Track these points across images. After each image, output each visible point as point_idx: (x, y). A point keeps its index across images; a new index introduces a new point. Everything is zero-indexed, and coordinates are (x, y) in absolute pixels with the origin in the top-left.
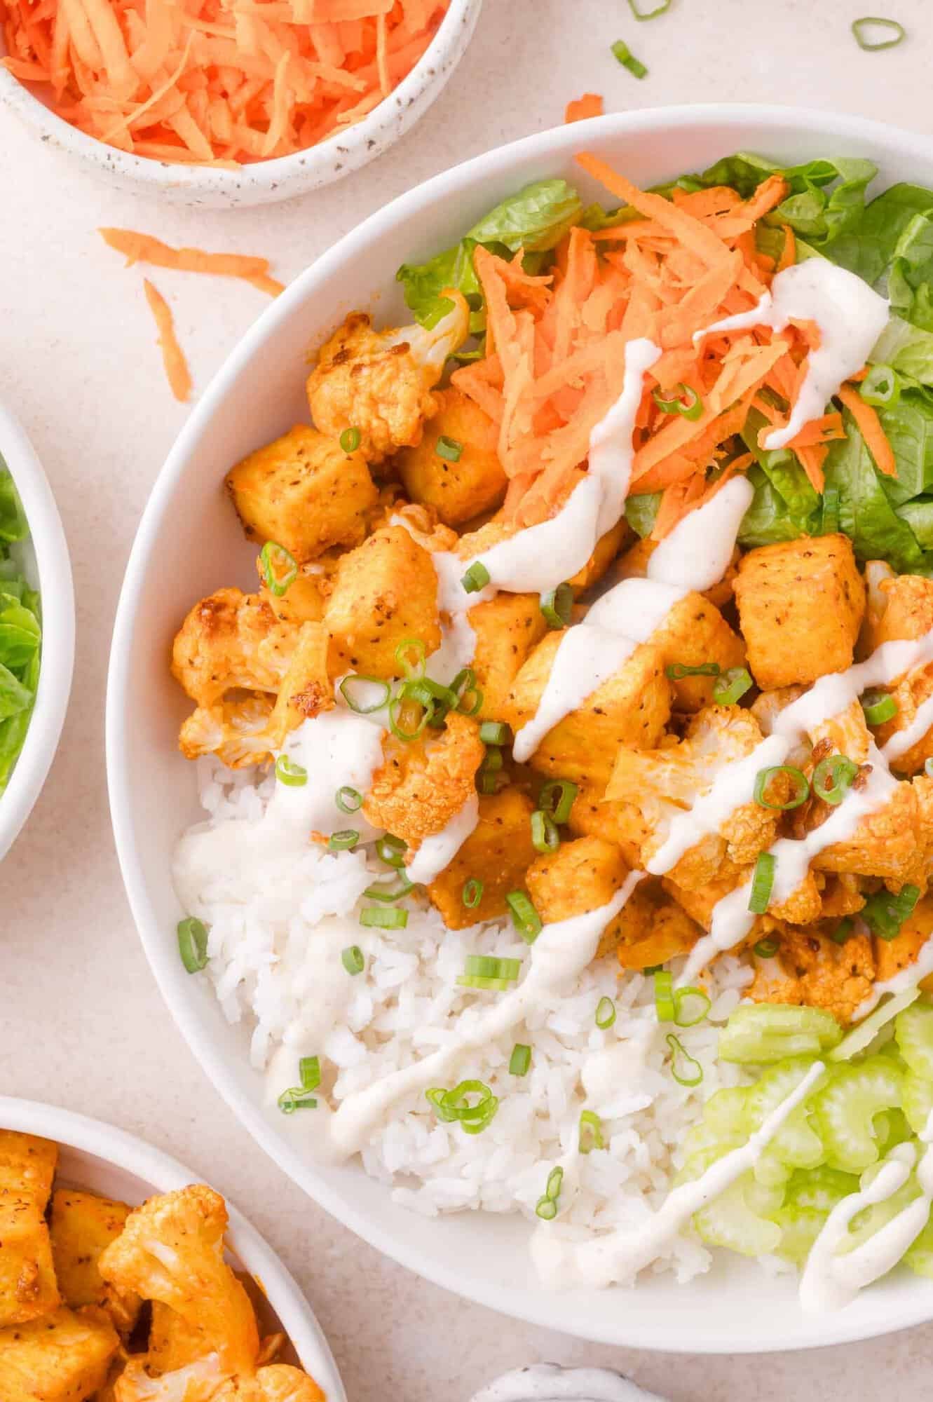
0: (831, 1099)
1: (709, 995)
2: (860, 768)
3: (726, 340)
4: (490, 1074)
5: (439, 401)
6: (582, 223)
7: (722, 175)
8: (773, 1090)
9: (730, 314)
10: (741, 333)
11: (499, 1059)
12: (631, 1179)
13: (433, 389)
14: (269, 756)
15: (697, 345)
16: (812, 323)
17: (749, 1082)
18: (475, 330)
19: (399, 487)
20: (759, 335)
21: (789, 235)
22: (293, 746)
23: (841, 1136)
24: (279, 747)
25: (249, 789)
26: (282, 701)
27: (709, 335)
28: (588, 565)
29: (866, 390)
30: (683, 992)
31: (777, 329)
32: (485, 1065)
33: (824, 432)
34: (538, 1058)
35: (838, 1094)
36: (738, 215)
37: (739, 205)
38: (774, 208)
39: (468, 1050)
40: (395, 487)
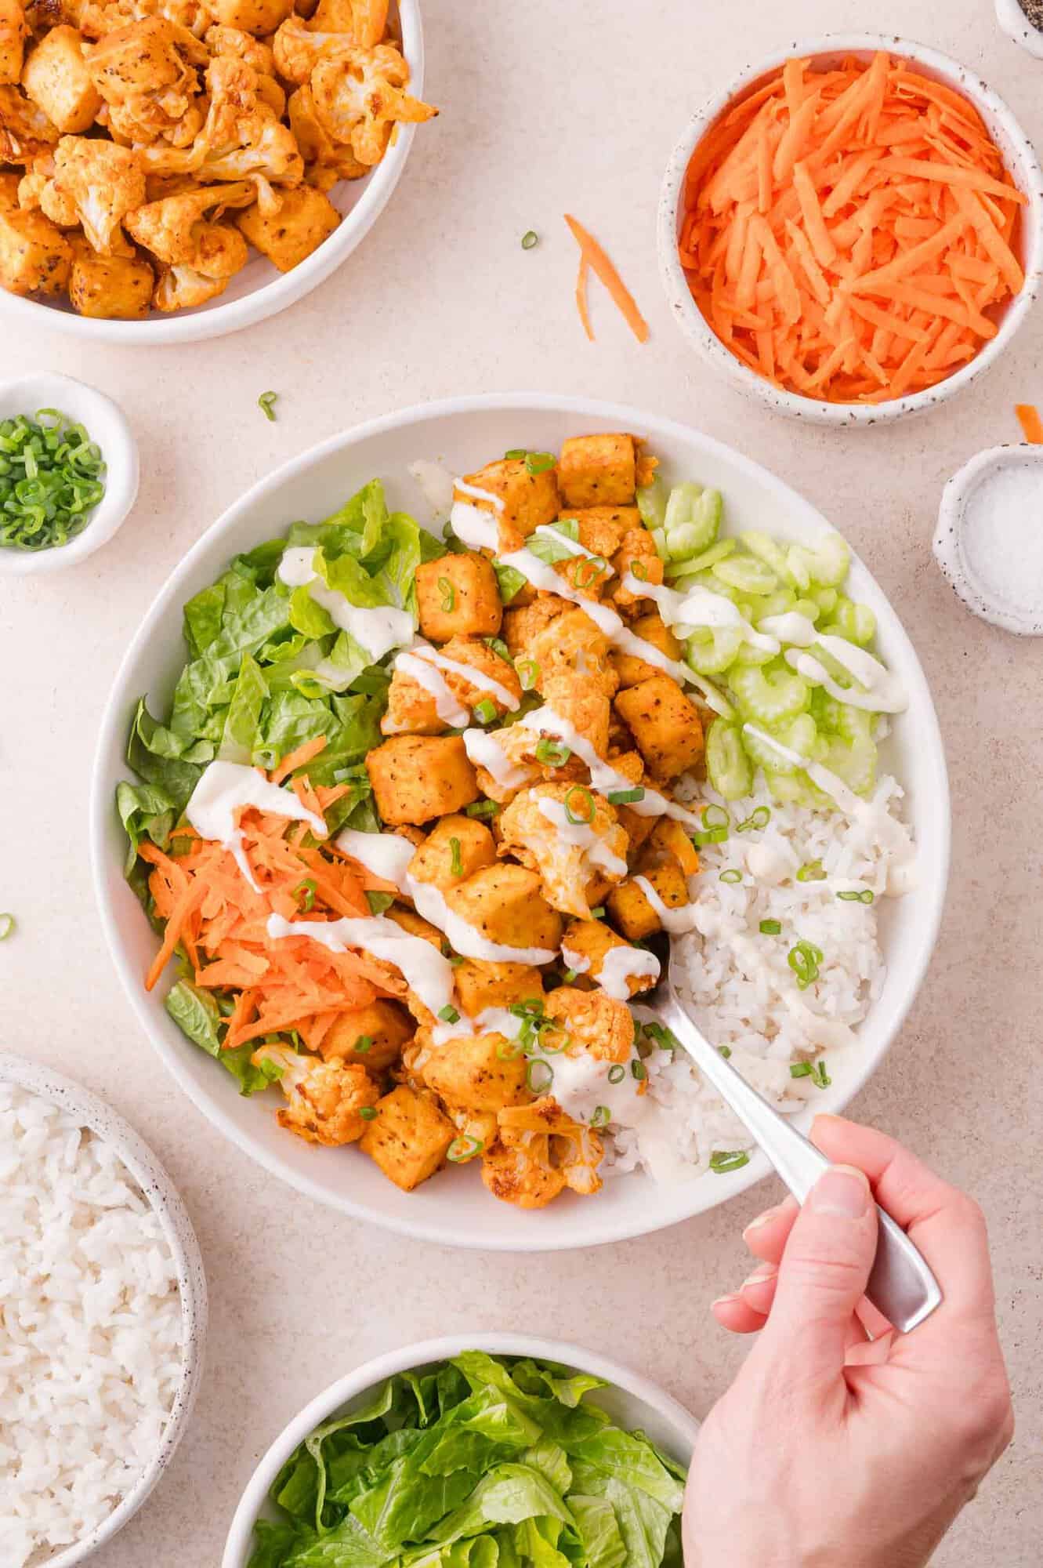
0: (764, 715)
1: (707, 805)
2: (543, 737)
3: (256, 868)
4: (782, 947)
5: (331, 1057)
6: (191, 977)
7: (141, 884)
8: (768, 757)
9: (239, 869)
10: (250, 859)
11: (770, 941)
12: (839, 839)
13: (323, 1060)
14: (592, 1131)
15: (265, 889)
16: (234, 812)
17: (760, 770)
18: (277, 1038)
19: (391, 1070)
20: (249, 847)
21: (175, 834)
22: (583, 1118)
23: (788, 704)
24: (584, 1126)
25: (616, 1140)
26: (553, 1131)
27: (256, 883)
28: (425, 938)
29: (270, 765)
30: (706, 825)
31: (243, 834)
32: (777, 951)
33: (307, 790)
34: (766, 916)
35: (761, 710)
36: (167, 870)
37: (161, 872)
38: (159, 848)
39: (768, 963)
40: (392, 1073)
